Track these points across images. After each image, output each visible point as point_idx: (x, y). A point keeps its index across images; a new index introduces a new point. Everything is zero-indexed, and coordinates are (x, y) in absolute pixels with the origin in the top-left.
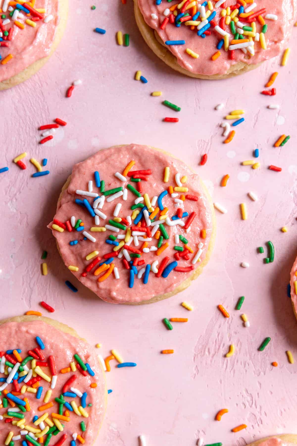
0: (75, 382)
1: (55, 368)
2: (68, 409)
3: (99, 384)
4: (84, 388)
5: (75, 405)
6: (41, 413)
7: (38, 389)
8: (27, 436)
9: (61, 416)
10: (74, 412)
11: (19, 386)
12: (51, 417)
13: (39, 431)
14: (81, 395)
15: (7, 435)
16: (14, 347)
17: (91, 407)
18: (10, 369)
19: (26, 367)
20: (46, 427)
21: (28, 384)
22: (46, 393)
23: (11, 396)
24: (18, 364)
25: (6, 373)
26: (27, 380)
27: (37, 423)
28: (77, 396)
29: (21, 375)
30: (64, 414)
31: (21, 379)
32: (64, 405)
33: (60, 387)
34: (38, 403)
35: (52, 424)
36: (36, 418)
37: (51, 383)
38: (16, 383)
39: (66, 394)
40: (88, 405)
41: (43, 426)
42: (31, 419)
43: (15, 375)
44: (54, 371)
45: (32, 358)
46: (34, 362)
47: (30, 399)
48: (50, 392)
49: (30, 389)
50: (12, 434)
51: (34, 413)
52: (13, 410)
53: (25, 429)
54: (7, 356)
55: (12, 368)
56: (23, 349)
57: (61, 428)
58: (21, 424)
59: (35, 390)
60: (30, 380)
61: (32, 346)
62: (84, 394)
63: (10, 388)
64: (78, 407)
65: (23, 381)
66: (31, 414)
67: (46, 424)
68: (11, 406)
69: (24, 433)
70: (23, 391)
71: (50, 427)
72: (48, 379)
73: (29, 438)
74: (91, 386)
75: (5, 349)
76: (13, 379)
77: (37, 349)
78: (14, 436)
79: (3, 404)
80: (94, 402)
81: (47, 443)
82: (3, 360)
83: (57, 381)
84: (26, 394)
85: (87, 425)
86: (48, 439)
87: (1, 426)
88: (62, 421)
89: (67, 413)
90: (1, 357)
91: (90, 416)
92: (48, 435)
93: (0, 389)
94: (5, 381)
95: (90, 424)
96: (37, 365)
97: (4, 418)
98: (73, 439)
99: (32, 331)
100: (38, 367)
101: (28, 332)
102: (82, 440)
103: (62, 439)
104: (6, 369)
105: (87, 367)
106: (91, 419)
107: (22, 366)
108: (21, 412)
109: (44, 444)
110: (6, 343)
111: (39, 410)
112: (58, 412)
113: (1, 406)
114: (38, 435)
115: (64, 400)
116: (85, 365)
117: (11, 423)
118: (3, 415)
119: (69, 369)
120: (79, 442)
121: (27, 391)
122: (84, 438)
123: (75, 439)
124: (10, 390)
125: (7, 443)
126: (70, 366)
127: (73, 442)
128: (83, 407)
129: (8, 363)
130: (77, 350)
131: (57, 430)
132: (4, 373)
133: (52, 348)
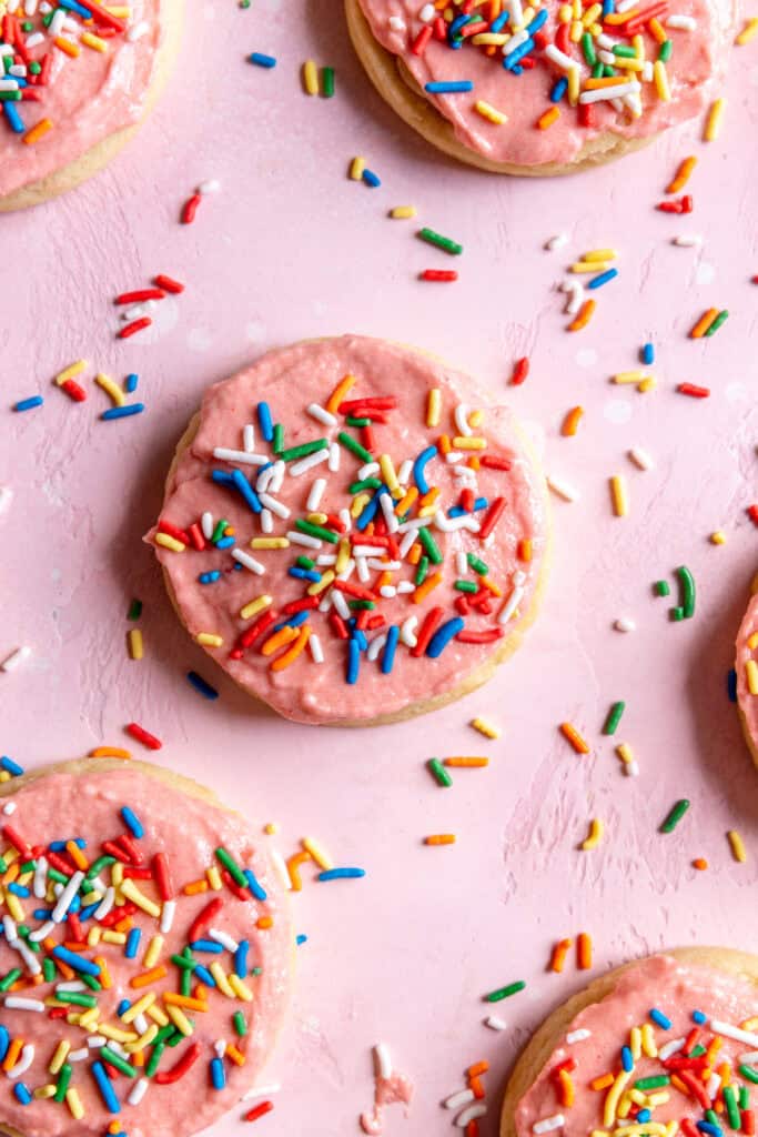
0: (220, 916)
1: (171, 883)
2: (202, 981)
3: (276, 919)
4: (242, 931)
5: (219, 970)
6: (137, 993)
7: (130, 935)
8: (105, 1051)
9: (186, 999)
10: (217, 988)
11: (83, 927)
12: (163, 1003)
13: (132, 1037)
14: (233, 946)
15: (56, 1049)
16: (67, 834)
17: (259, 977)
18: (59, 888)
19: (98, 883)
20: (150, 1025)
21: (103, 924)
22: (150, 944)
23: (63, 952)
24: (79, 876)
25: (50, 898)
26: (101, 914)
27: (127, 1018)
28: (226, 950)
29: (87, 901)
30: (194, 995)
31: (88, 912)
32: (195, 973)
33: (183, 928)
34: (129, 968)
35: (164, 1021)
36: (126, 1005)
37: (160, 919)
38: (76, 920)
39: (198, 945)
40: (252, 972)
41: (142, 1024)
42: (114, 1008)
43: (73, 902)
44: (168, 891)
45: (112, 860)
46: (119, 869)
47: (111, 959)
48: (159, 942)
49: (109, 935)
50: (66, 1046)
51: (121, 992)
52: (70, 988)
53: (98, 1034)
54: (52, 855)
55: (66, 885)
56: (91, 840)
57: (187, 1027)
58: (90, 1020)
59: (121, 938)
60: (109, 914)
61: (112, 830)
62: (241, 944)
63: (61, 934)
64: (228, 977)
65: (92, 916)
66: (112, 997)
67: (151, 1020)
68: (64, 978)
69: (98, 1042)
70: (94, 939)
71: (161, 1028)
72: (154, 909)
73: (111, 1055)
74: (258, 925)
75: (47, 838)
76: (68, 913)
77: (125, 839)
78: (71, 1050)
79: (43, 972)
80: (266, 963)
81: (152, 1067)
82: (42, 865)
83: (174, 915)
84: (101, 948)
85: (250, 1020)
86: (156, 1057)
87: (41, 1028)
88: (189, 1011)
89: (202, 991)
90: (37, 860)
91: (256, 997)
92: (153, 1048)
93: (37, 937)
94: (48, 916)
95: (257, 1017)
96: (125, 876)
97: (47, 1008)
98: (215, 1054)
99: (111, 795)
100: (128, 881)
101: (101, 798)
102: (238, 1056)
103: (191, 1055)
104: (50, 887)
105: (248, 879)
106: (259, 1005)
107: (90, 878)
108: (89, 992)
109: (146, 1068)
110: (47, 825)
111: (132, 986)
112: (180, 990)
113: (41, 979)
114: (130, 1045)
115: (192, 960)
116: (244, 873)
117: (64, 1018)
118: (43, 1001)
119: (205, 885)
120: (230, 1061)
121: (102, 941)
122: (243, 1051)
123: (221, 1055)
124: (61, 939)
125: (54, 1070)
126: (207, 878)
127: (217, 1063)
128: (241, 976)
129: (54, 874)
130: (223, 838)
131: (178, 1033)
132: (44, 899)
133: (161, 835)
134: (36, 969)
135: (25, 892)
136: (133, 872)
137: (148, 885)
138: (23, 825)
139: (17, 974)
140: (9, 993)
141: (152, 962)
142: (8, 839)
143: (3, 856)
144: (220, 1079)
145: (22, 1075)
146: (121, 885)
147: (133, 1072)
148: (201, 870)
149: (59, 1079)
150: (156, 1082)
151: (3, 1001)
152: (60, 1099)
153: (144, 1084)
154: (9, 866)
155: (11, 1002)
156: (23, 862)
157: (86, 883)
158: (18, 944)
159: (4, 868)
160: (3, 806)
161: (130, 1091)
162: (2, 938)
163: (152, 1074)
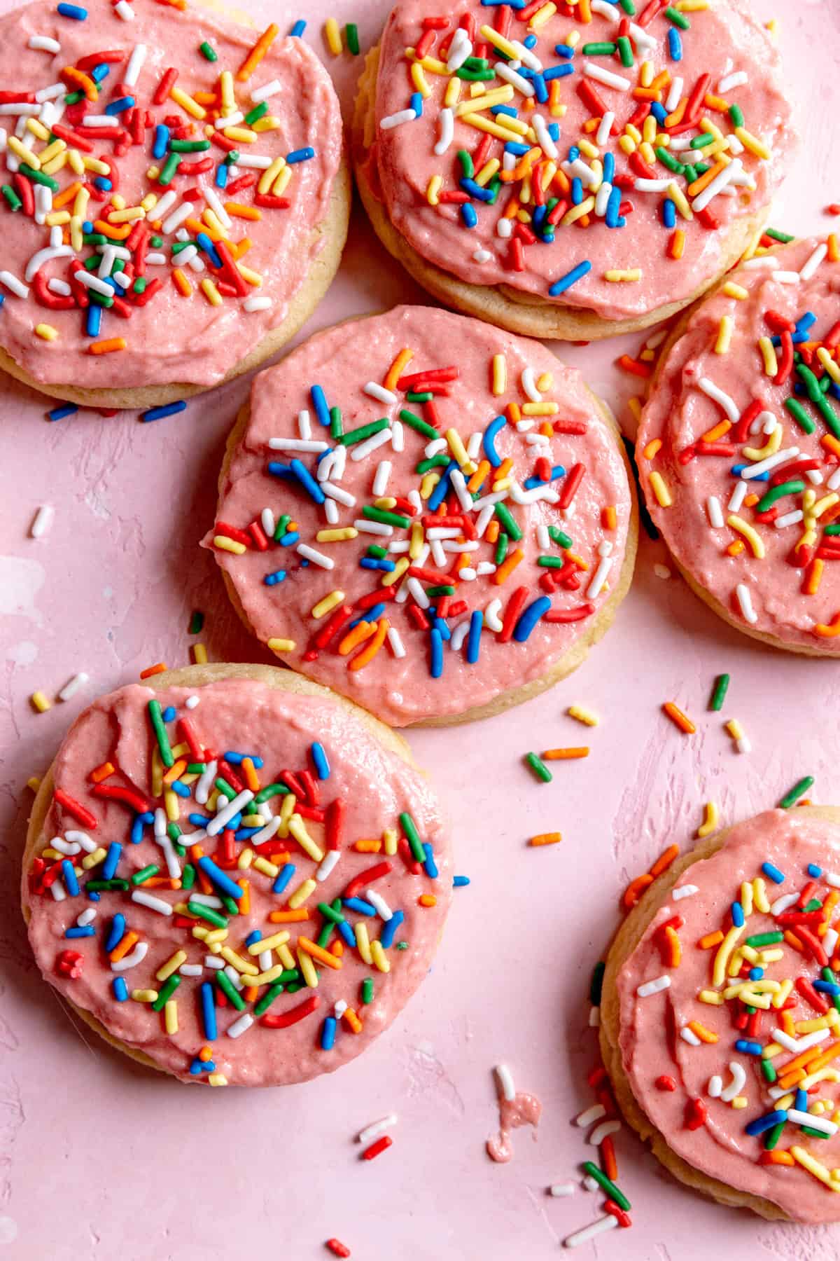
0: (383, 881)
1: (344, 835)
2: (343, 939)
3: (440, 900)
4: (401, 903)
5: (364, 932)
6: (272, 929)
7: (284, 867)
8: (221, 973)
9: (319, 951)
10: (356, 953)
11: (234, 848)
12: (295, 950)
13: (255, 970)
14: (387, 914)
15: (172, 956)
16: (246, 749)
17: (403, 951)
18: (224, 800)
19: (265, 807)
20: (273, 965)
21: (260, 850)
22: (302, 885)
23: (210, 866)
24: (248, 795)
25: (210, 807)
26: (259, 839)
27: (255, 949)
28: (378, 917)
29: (249, 820)
30: (330, 949)
31: (246, 833)
32: (338, 930)
33: (340, 883)
34: (271, 901)
35: (291, 963)
36: (257, 935)
37: (320, 865)
38: (231, 836)
39: (353, 902)
40: (398, 947)
41: (267, 961)
42: (244, 935)
43: (234, 818)
44: (338, 840)
45: (287, 790)
46: (291, 800)
47: (256, 888)
48: (311, 885)
49: (262, 862)
50: (182, 956)
51: (255, 922)
52: (204, 902)
53: (219, 955)
54: (225, 765)
55: (230, 800)
56: (271, 763)
57: (312, 977)
58: (217, 939)
59: (274, 870)
60: (268, 842)
61: (296, 764)
62: (396, 914)
63: (211, 846)
64: (371, 943)
65: (248, 840)
66: (246, 925)
67: (277, 959)
68: (201, 890)
69: (214, 962)
70: (244, 863)
71: (285, 969)
73: (225, 978)
74: (420, 902)
75: (222, 747)
76: (226, 828)
77: (308, 775)
78: (186, 962)
79: (181, 879)
80: (415, 940)
81: (263, 1005)
82: (210, 770)
83: (336, 867)
84: (250, 872)
85: (380, 990)
86: (270, 997)
87: (161, 930)
88: (319, 966)
89: (339, 945)
90: (207, 764)
91: (393, 971)
92: (270, 987)
93: (187, 840)
94: (203, 827)
95: (387, 990)
96: (296, 811)
97: (175, 914)
98: (332, 1012)
99: (305, 724)
100: (298, 817)
101: (292, 725)
102: (356, 1023)
103: (306, 1007)
104: (214, 795)
105: (426, 853)
106: (393, 980)
107: (258, 801)
108: (224, 911)
109: (256, 1007)
110: (226, 732)
111: (269, 920)
112: (317, 940)
113: (178, 884)
114: (247, 978)
115: (339, 916)
116: (424, 845)
117: (189, 930)
118: (173, 906)
119: (378, 846)
120: (346, 1026)
121: (252, 865)
122: (364, 1020)
123: (339, 1016)
124: (210, 851)
125: (162, 976)
126: (383, 840)
127: (332, 1022)
128: (384, 946)
129: (222, 782)
130: (413, 802)
131: (301, 981)
132: (204, 805)
133: (347, 782)
134: (176, 871)
135: (186, 792)
136: (306, 806)
137: (319, 828)
138: (201, 723)
139: (155, 870)
140: (140, 887)
141: (298, 903)
142: (182, 734)
143: (172, 747)
144: (330, 1039)
145: (127, 970)
146: (289, 820)
147: (242, 1006)
148: (380, 831)
149: (164, 988)
150: (262, 1023)
151: (130, 893)
152: (158, 1008)
153: (249, 1020)
154: (176, 761)
155: (139, 896)
156: (191, 760)
157: (253, 804)
158: (165, 841)
159: (171, 761)
160: (188, 698)
161: (232, 1023)
162: (149, 830)
163: (261, 1014)
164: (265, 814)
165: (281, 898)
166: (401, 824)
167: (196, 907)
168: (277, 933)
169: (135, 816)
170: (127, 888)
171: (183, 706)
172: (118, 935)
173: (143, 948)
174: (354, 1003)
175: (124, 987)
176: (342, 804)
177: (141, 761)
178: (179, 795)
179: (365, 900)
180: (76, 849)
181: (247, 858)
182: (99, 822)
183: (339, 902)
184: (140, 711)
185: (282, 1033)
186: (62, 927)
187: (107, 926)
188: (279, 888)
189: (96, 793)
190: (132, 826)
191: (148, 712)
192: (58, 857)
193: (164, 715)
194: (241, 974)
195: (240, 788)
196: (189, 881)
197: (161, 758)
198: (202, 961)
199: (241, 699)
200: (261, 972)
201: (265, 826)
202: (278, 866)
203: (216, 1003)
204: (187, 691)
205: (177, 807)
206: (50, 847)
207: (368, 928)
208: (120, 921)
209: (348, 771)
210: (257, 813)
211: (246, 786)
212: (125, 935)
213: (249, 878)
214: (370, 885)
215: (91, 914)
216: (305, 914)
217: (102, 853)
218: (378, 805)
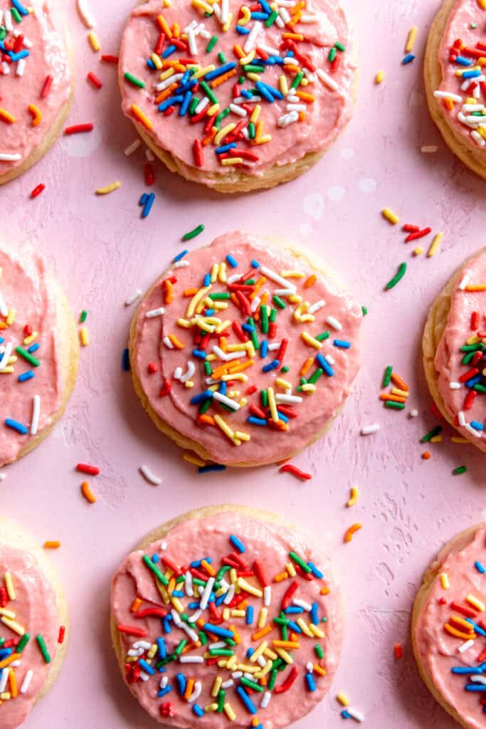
0: (298, 591)
1: (267, 577)
2: (293, 631)
3: (331, 587)
4: (312, 598)
5: (302, 622)
6: (256, 644)
7: (247, 610)
8: (243, 679)
9: (285, 643)
10: (303, 634)
11: (218, 611)
12: (273, 648)
13: (259, 669)
14: (309, 608)
15: (214, 682)
16: (199, 557)
17: (326, 622)
18: (201, 589)
19: (223, 582)
20: (267, 661)
21: (231, 606)
22: (260, 614)
23: (210, 627)
24: (212, 580)
25: (197, 596)
26: (228, 600)
27: (253, 658)
28: (305, 611)
29: (218, 593)
30: (290, 639)
31: (220, 601)
32: (289, 627)
33: (277, 602)
34: (250, 629)
35: (274, 656)
36: (251, 651)
37: (263, 598)
38: (213, 606)
39: (289, 609)
40: (322, 621)
41: (262, 661)
42: (245, 654)
43: (211, 595)
44: (265, 581)
45: (227, 567)
46: (234, 572)
47: (240, 627)
48: (265, 611)
49: (235, 612)
50: (219, 679)
51: (247, 644)
52: (216, 647)
53: (238, 670)
54: (193, 570)
55: (205, 587)
56: (215, 559)
57: (289, 658)
58: (232, 663)
59: (243, 613)
60: (233, 600)
61: (226, 551)
62: (313, 605)
63: (206, 615)
64: (308, 626)
65: (223, 603)
66: (243, 648)
67: (267, 658)
68: (212, 641)
69: (237, 675)
70: (226, 616)
71: (273, 661)
72: (258, 593)
73: (245, 680)
74: (321, 594)
75: (188, 561)
76: (209, 603)
77: (235, 554)
78: (223, 681)
79: (200, 640)
80: (329, 614)
81: (272, 684)
82: (188, 577)
83: (271, 595)
84: (231, 620)
85: (325, 647)
86: (273, 678)
87: (203, 671)
88: (288, 650)
89: (294, 636)
90: (185, 574)
91: (327, 634)
92: (271, 673)
93: (193, 619)
94: (198, 608)
95: (328, 646)
96: (238, 576)
97: (205, 659)
98: (307, 671)
99: (222, 529)
100: (241, 579)
101: (216, 532)
102: (321, 671)
103: (293, 674)
104: (195, 589)
105: (311, 567)
106: (329, 639)
107: (218, 581)
108: (228, 647)
109: (268, 686)
110: (187, 553)
111: (253, 640)
112: (281, 638)
113: (199, 644)
114: (257, 674)
115: (286, 620)
116: (308, 564)
117: (216, 664)
118: (203, 656)
119: (286, 575)
120: (317, 674)
121: (231, 616)
122: (324, 667)
123: (311, 671)
124: (207, 619)
125: (215, 694)
126: (286, 570)
127: (310, 677)
128: (315, 624)
129: (196, 580)
130: (292, 545)
131: (284, 663)
132: (193, 596)
133: (256, 548)
134: (195, 637)
135: (181, 594)
136: (242, 571)
137: (253, 579)
138: (174, 555)
139: (184, 642)
140: (182, 654)
141: (262, 624)
142: (166, 564)
143: (164, 574)
144: (313, 685)
145: (196, 700)
146: (237, 582)
147: (261, 689)
148: (283, 566)
149: (218, 699)
150: (275, 693)
151: (179, 659)
152: (221, 711)
153: (268, 695)
154: (170, 580)
155: (184, 659)
156: (177, 576)
157: (217, 583)
158: (183, 625)
159: (167, 582)
160: (160, 546)
161: (261, 700)
162: (172, 622)
163: (273, 688)
164: (224, 585)
165: (253, 625)
166: (291, 559)
167: (214, 652)
168: (260, 644)
169: (162, 619)
170: (175, 657)
171: (160, 550)
172: (183, 684)
173: (199, 685)
174: (316, 661)
175: (199, 708)
176: (259, 562)
177: (152, 589)
178: (179, 597)
179: (294, 605)
180: (142, 651)
181: (226, 613)
182: (146, 632)
183: (282, 614)
184: (141, 564)
185: (288, 693)
186: (155, 692)
187: (176, 682)
188: (250, 621)
189: (138, 617)
190: (163, 625)
191: (144, 562)
192: (135, 659)
193: (153, 560)
194: (253, 674)
195: (206, 578)
196: (204, 640)
197: (161, 582)
198: (231, 677)
199: (186, 533)
200: (262, 668)
201: (228, 592)
202: (244, 609)
203: (248, 694)
204: (158, 542)
205: (180, 605)
206: (128, 656)
207: (304, 619)
208: (181, 677)
209: (254, 543)
210: (221, 587)
211: (209, 575)
212: (187, 683)
213: (233, 623)
214: (293, 597)
215: (165, 680)
216: (269, 628)
217: (155, 647)
218: (276, 554)
